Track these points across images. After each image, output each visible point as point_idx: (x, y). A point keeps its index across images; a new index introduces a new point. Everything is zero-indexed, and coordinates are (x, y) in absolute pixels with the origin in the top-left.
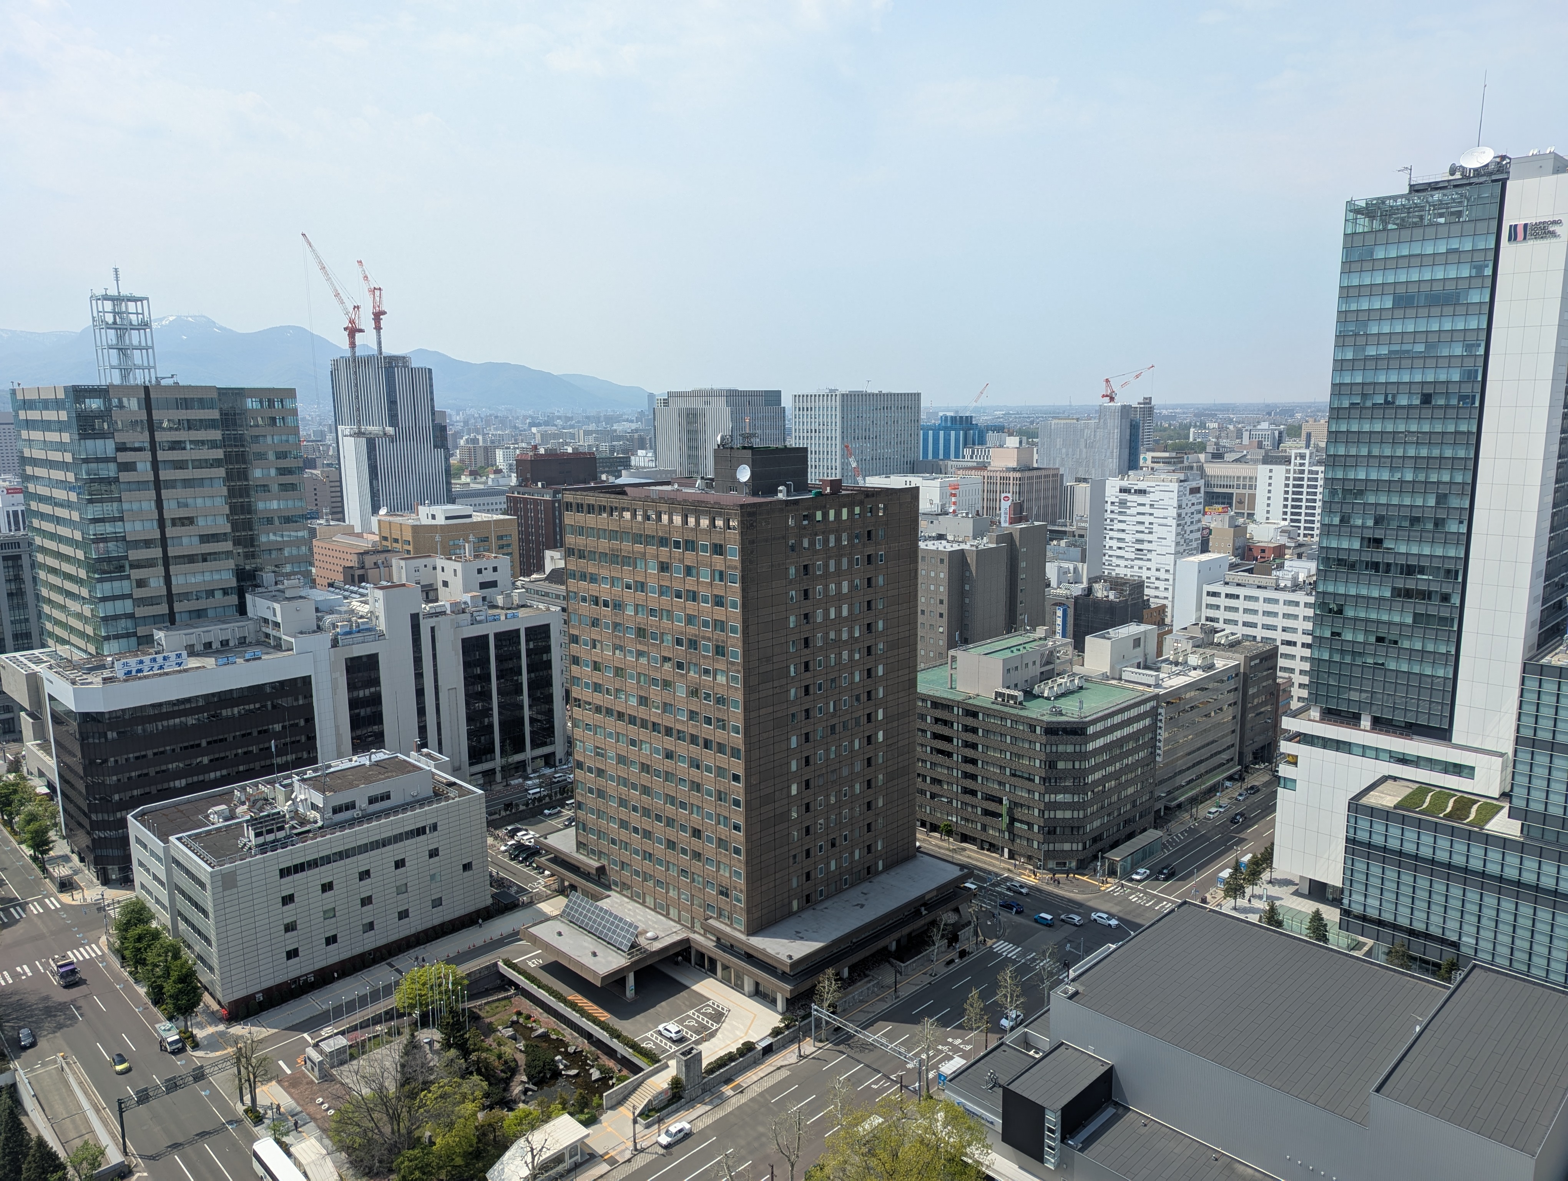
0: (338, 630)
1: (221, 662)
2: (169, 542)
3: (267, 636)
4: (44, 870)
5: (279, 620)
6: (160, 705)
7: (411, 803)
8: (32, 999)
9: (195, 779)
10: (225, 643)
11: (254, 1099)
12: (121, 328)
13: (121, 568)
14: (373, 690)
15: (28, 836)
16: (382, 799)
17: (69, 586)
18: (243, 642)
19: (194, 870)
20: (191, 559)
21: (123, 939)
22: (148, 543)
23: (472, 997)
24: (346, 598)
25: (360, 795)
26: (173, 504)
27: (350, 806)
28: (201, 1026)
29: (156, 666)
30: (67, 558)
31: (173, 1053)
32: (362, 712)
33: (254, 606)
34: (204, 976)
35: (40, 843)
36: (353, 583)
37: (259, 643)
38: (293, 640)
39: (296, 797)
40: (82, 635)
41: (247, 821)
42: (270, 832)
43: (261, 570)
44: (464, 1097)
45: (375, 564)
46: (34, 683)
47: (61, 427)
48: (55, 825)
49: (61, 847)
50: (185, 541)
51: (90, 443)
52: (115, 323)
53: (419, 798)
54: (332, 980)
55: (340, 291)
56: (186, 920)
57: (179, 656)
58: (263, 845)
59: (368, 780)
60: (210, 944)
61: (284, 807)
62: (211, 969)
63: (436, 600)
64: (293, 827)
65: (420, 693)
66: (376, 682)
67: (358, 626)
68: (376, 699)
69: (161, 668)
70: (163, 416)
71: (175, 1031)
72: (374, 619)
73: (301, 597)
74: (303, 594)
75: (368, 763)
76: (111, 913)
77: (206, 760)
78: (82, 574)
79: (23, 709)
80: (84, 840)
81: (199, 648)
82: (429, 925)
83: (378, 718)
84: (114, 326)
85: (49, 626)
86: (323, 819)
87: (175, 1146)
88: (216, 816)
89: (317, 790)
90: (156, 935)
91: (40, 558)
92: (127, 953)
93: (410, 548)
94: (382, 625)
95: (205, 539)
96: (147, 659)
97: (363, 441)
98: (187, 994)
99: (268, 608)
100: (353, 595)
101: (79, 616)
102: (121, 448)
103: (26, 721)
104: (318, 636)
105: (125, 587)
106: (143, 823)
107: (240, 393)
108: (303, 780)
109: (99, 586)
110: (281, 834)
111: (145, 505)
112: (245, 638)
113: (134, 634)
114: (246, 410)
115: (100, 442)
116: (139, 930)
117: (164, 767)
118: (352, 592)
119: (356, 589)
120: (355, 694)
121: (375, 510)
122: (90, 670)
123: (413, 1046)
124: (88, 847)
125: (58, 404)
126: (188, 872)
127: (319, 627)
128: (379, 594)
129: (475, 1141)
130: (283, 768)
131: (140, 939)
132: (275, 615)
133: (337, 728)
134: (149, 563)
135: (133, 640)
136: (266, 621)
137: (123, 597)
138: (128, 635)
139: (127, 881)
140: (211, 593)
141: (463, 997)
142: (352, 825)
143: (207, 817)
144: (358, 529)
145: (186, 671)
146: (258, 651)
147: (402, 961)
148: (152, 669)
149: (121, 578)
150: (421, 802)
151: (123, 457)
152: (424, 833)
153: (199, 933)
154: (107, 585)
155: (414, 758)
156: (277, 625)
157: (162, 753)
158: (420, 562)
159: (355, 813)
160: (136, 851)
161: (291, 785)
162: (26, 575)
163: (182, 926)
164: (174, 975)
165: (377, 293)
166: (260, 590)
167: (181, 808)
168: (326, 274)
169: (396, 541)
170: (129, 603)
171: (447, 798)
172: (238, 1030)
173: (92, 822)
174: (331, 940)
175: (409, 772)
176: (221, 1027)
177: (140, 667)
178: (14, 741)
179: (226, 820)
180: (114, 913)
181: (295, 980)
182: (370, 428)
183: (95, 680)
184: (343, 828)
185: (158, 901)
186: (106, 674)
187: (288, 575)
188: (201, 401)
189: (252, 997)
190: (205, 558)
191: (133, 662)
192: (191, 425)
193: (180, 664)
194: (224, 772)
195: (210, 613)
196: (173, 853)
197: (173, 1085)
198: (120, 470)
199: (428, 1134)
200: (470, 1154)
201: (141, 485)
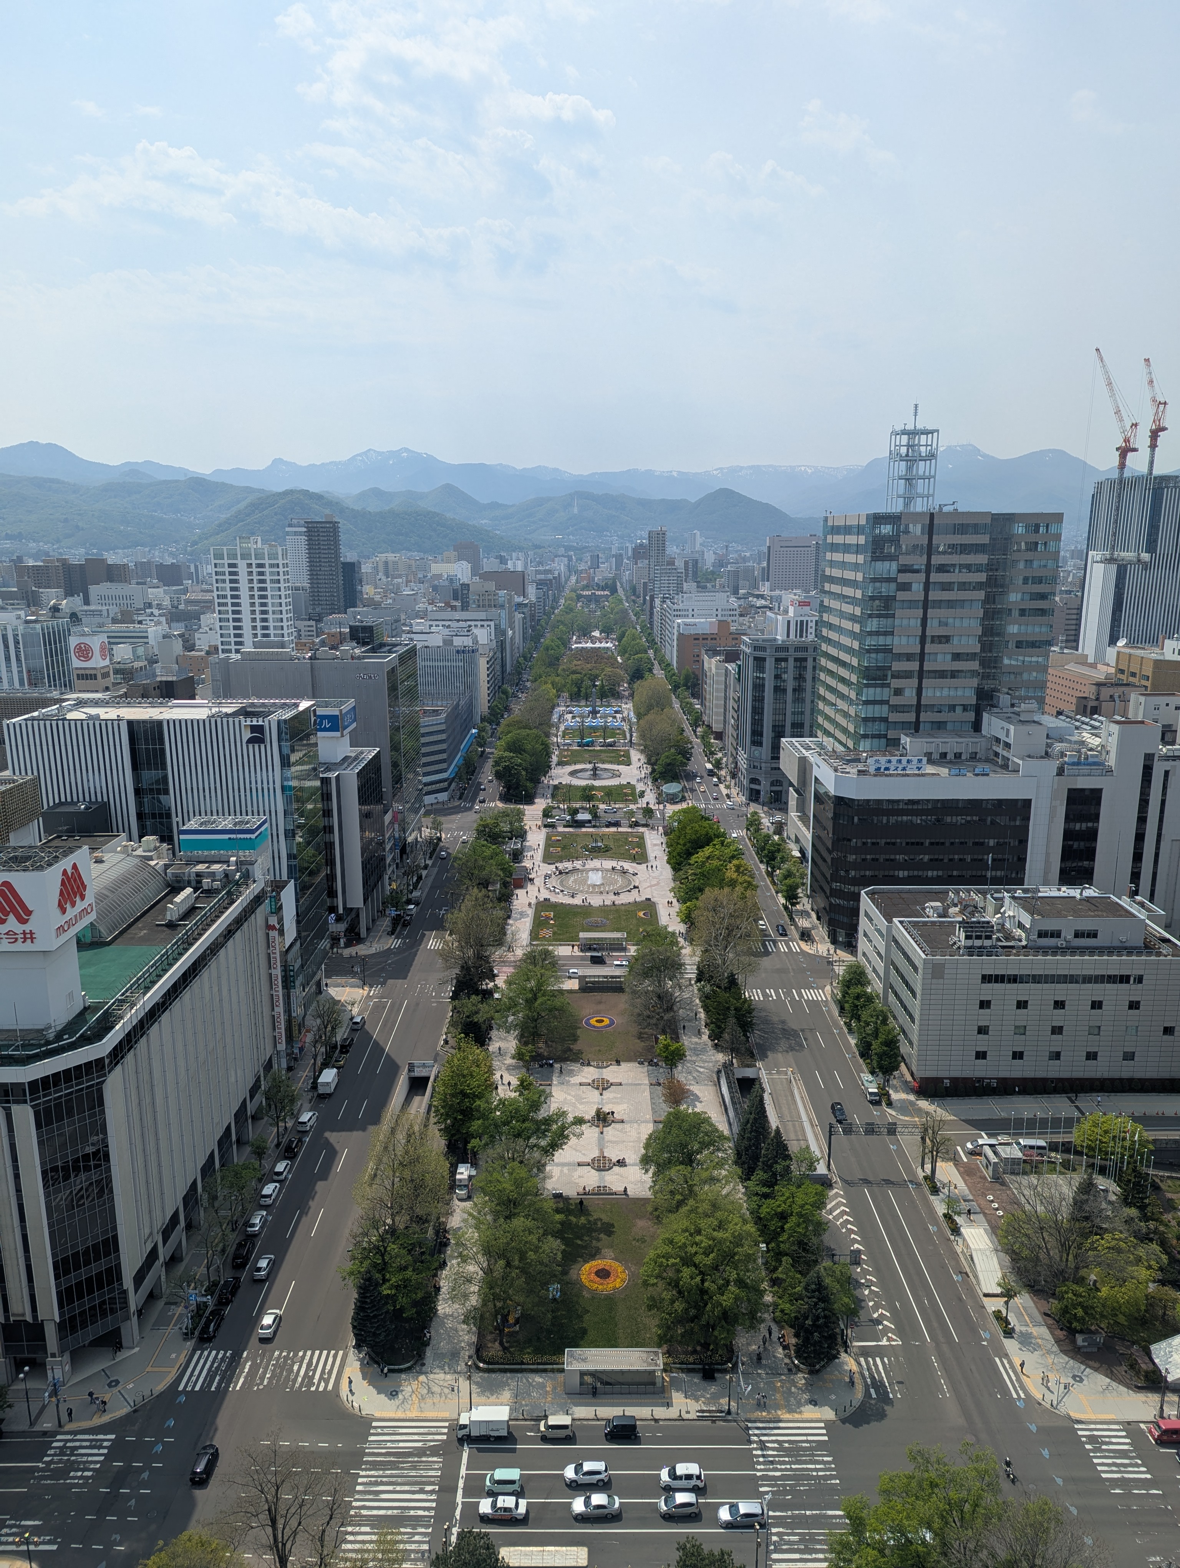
0: (1066, 759)
1: (953, 772)
2: (926, 657)
3: (997, 754)
4: (792, 919)
5: (1011, 740)
6: (898, 801)
7: (1118, 948)
8: (775, 1019)
9: (916, 873)
10: (958, 756)
11: (933, 1171)
12: (911, 459)
13: (885, 677)
14: (1090, 825)
15: (784, 888)
16: (1089, 936)
17: (841, 688)
18: (974, 757)
19: (910, 953)
20: (941, 674)
21: (845, 994)
22: (909, 657)
23: (1158, 1165)
24: (1077, 728)
25: (1068, 926)
26: (935, 623)
27: (1056, 934)
28: (896, 1091)
29: (901, 767)
30: (843, 664)
31: (871, 1102)
32: (1076, 845)
33: (989, 725)
34: (904, 1048)
35: (792, 897)
36: (1084, 714)
37: (987, 760)
38: (1021, 762)
39: (1005, 912)
40: (845, 731)
41: (960, 923)
42: (979, 937)
43: (998, 691)
44: (1139, 1260)
45: (1111, 696)
46: (804, 765)
47: (857, 549)
48: (803, 884)
49: (805, 904)
50: (940, 657)
51: (879, 564)
52: (907, 455)
53: (1127, 944)
54: (1012, 1093)
55: (1121, 408)
56: (896, 994)
57: (920, 761)
58: (970, 947)
59: (1077, 913)
60: (913, 1022)
61: (994, 920)
62: (911, 1043)
63: (1173, 743)
64: (998, 940)
65: (1140, 837)
66: (1096, 817)
67: (1087, 758)
68: (1093, 835)
69: (904, 769)
70: (941, 541)
71: (875, 1085)
72: (1104, 754)
73: (1034, 722)
74: (1036, 719)
75: (1078, 896)
76: (836, 968)
77: (926, 858)
78: (854, 679)
79: (791, 785)
80: (822, 903)
81: (935, 756)
82: (1116, 1075)
83: (1091, 854)
84: (907, 458)
85: (820, 720)
86: (1028, 939)
87: (866, 1182)
88: (931, 909)
89: (1026, 910)
90: (870, 999)
91: (823, 661)
92: (847, 1006)
93: (1148, 684)
94: (1112, 761)
95: (957, 657)
96: (894, 759)
97: (1114, 568)
98: (890, 1057)
99: (1003, 728)
100: (1084, 726)
101: (846, 715)
102: (903, 570)
103: (793, 795)
104: (1045, 762)
105: (883, 694)
106: (873, 900)
107: (1010, 518)
108: (1013, 898)
109: (865, 690)
110: (987, 943)
111: (913, 622)
112: (976, 753)
113: (885, 736)
114: (1013, 535)
115: (887, 564)
116: (858, 989)
117: (892, 857)
118: (1083, 723)
119: (1087, 720)
120: (1072, 825)
121: (1113, 641)
122: (849, 762)
123: (1087, 1188)
124: (825, 908)
125: (860, 530)
126: (905, 954)
127: (1047, 753)
128: (1115, 728)
129: (1143, 1308)
130: (996, 881)
131: (858, 997)
132: (1007, 736)
133: (1048, 854)
134: (907, 675)
135: (883, 741)
136: (998, 740)
137: (882, 702)
138: (879, 736)
139: (850, 946)
140: (952, 708)
141: (1148, 1161)
142: (1054, 954)
143: (924, 909)
144: (1091, 660)
145: (923, 775)
146: (987, 767)
147: (1086, 1101)
148: (896, 769)
149: (883, 686)
150: (1130, 950)
151: (903, 578)
152: (1128, 982)
153: (906, 1009)
154: (871, 690)
155: (1125, 902)
156: (1007, 745)
157: (894, 844)
158: (1161, 700)
159: (1060, 942)
160: (863, 922)
161: (1002, 899)
162: (809, 675)
163: (892, 998)
164: (882, 1038)
165: (1161, 407)
166: (995, 710)
167: (904, 895)
168: (1112, 390)
169: (1133, 675)
170: (885, 708)
171: (1159, 954)
172: (924, 1104)
173: (831, 889)
174: (1018, 1055)
175: (1121, 916)
176: (912, 1097)
177: (888, 765)
178: (780, 809)
179: (939, 916)
180: (840, 970)
181: (980, 1080)
182: (1123, 554)
183: (852, 771)
184: (1045, 953)
185: (874, 970)
186: (861, 767)
187: (1023, 699)
188: (976, 526)
189: (939, 1080)
190: (954, 674)
191: (883, 760)
192: (965, 549)
193: (919, 769)
194: (940, 873)
195: (949, 726)
196: (894, 933)
197: (871, 1129)
198: (898, 590)
199: (1093, 1277)
200: (1136, 1318)
201: (911, 604)
